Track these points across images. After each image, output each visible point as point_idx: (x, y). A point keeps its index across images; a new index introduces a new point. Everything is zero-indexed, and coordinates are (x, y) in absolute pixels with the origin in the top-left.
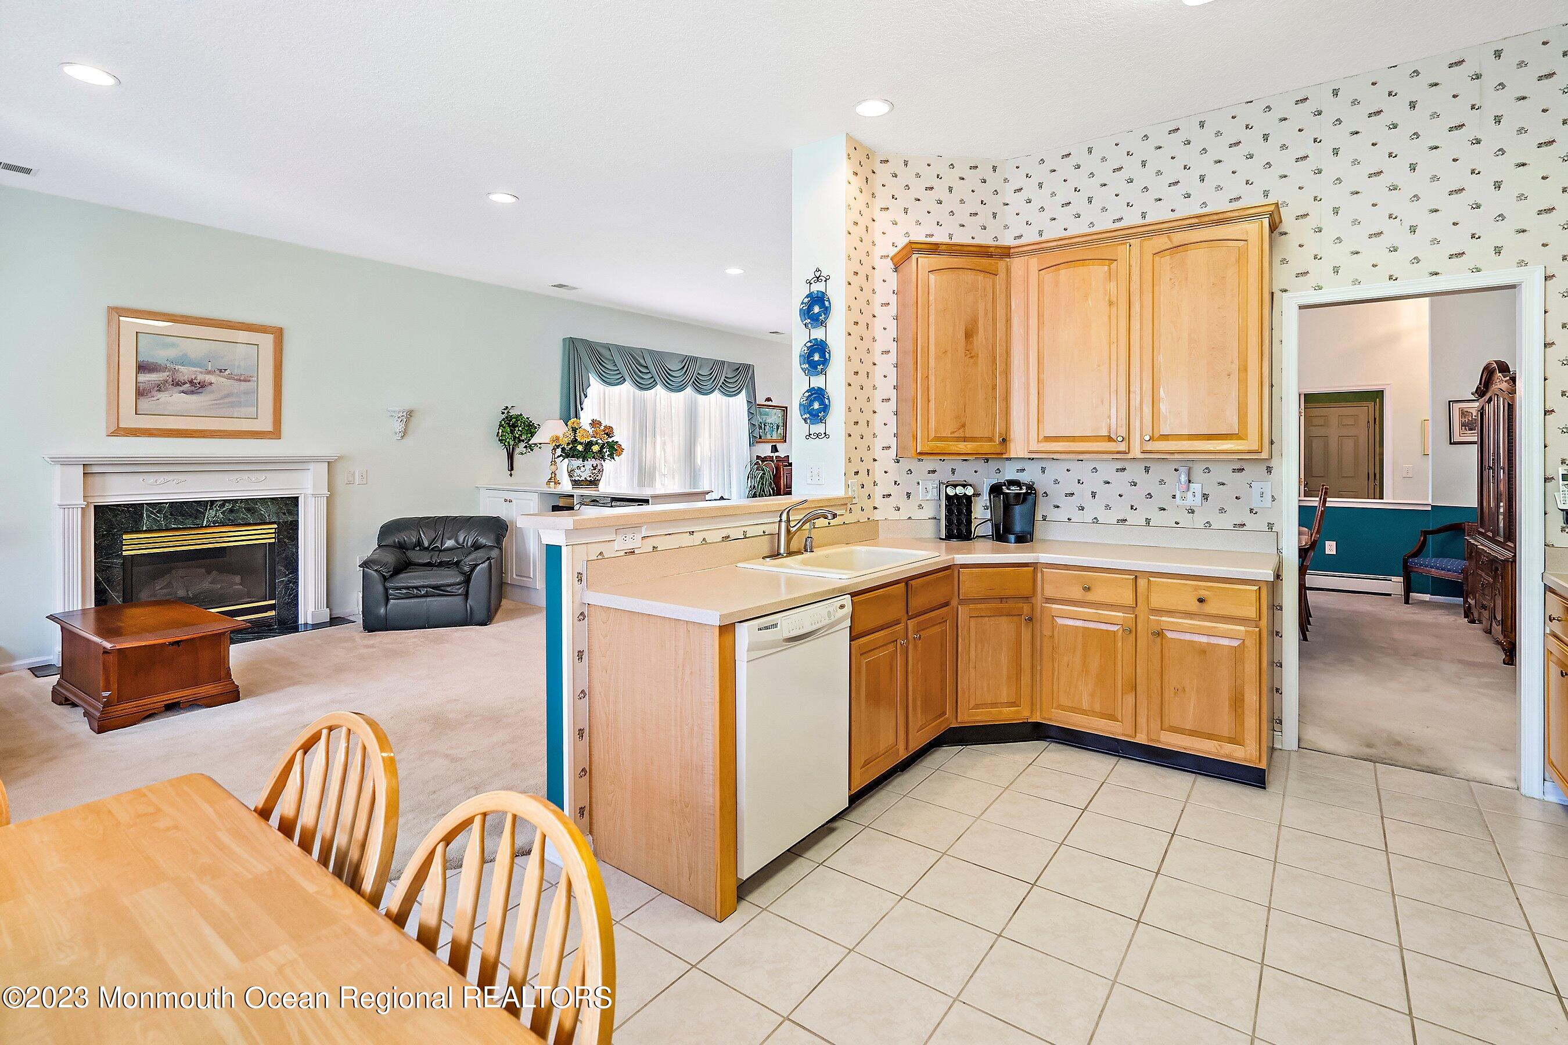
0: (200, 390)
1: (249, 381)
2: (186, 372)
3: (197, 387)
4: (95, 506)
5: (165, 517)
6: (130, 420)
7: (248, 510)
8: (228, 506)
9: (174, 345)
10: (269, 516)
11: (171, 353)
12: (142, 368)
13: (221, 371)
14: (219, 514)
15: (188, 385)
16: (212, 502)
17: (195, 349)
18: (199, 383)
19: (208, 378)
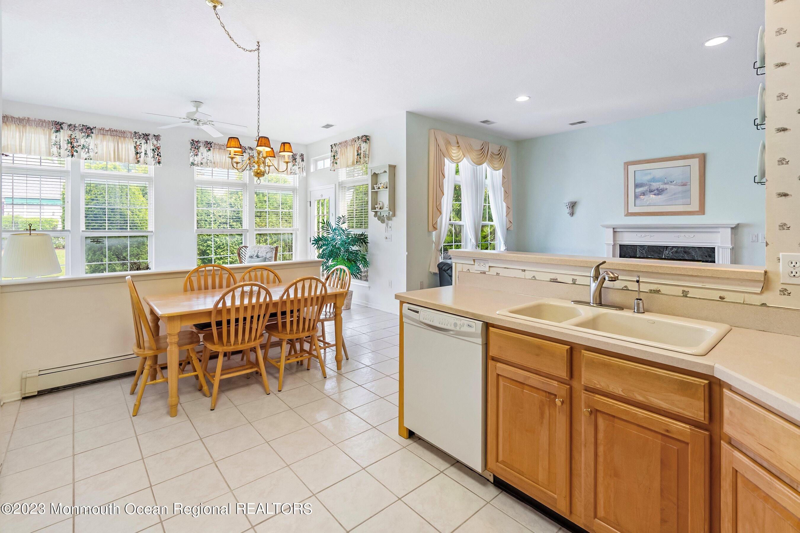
0: (661, 193)
1: (686, 185)
2: (655, 185)
3: (660, 192)
4: (620, 245)
5: (646, 252)
6: (632, 209)
7: (685, 252)
8: (675, 249)
9: (650, 174)
10: (697, 256)
11: (648, 177)
12: (637, 186)
13: (671, 182)
14: (670, 253)
15: (656, 191)
16: (667, 247)
17: (658, 174)
18: (661, 190)
19: (665, 186)
